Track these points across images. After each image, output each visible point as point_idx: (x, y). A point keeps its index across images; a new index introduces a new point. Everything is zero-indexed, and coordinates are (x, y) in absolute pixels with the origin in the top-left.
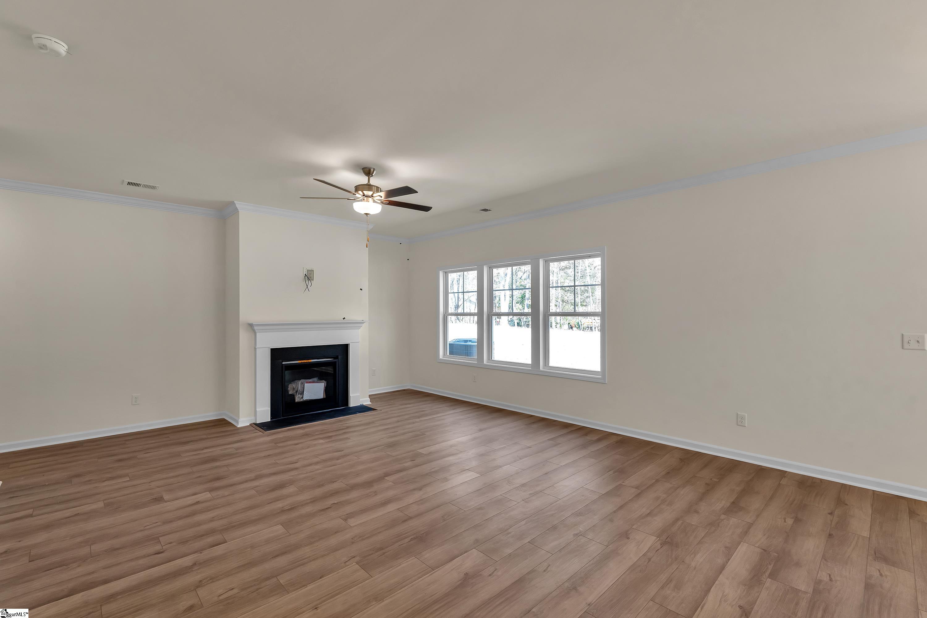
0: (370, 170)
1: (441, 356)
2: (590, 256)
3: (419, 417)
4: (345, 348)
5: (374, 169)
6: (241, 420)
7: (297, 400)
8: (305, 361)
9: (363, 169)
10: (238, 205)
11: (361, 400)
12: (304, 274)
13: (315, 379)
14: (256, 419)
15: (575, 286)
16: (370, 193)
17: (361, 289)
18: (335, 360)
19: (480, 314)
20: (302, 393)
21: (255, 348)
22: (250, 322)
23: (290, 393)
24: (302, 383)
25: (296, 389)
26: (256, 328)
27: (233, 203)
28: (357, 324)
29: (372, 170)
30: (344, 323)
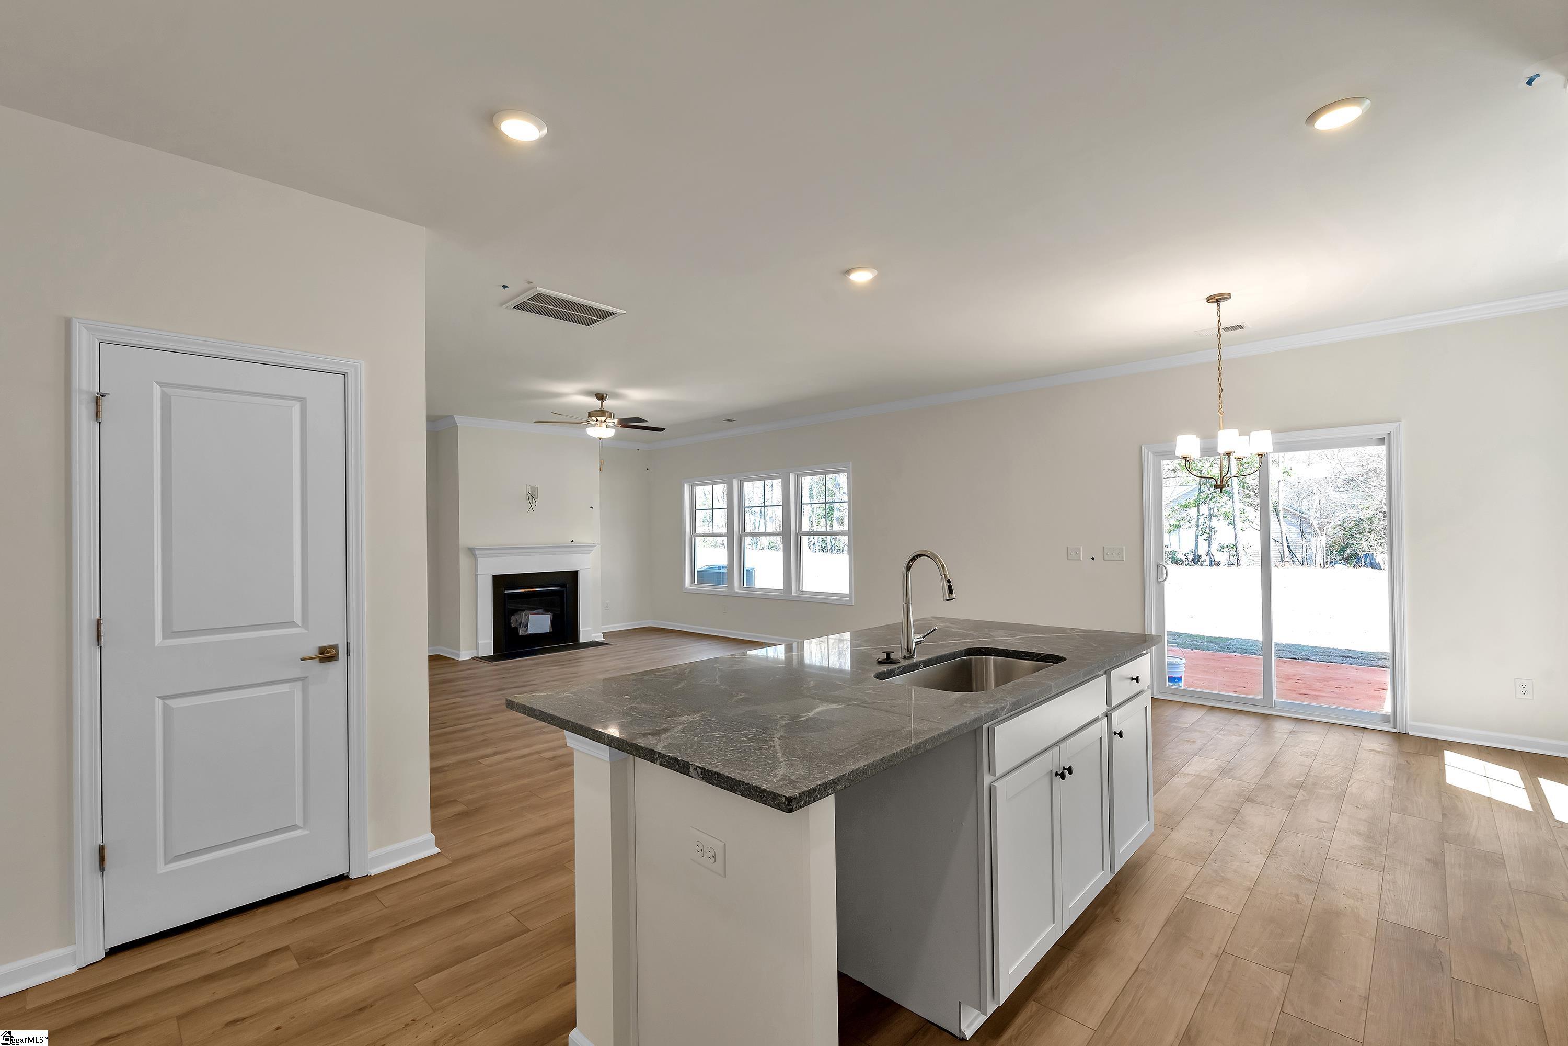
0: (603, 396)
1: (688, 586)
2: (839, 471)
3: (658, 649)
4: (574, 575)
5: (607, 395)
6: (462, 653)
7: (521, 633)
8: (529, 590)
9: (596, 394)
10: (458, 419)
11: (592, 635)
12: (528, 491)
13: (540, 611)
14: (478, 653)
15: (826, 503)
16: (603, 419)
17: (591, 507)
18: (563, 589)
19: (730, 534)
20: (526, 626)
21: (476, 575)
22: (471, 546)
23: (513, 625)
24: (526, 615)
25: (519, 621)
26: (477, 552)
27: (452, 417)
28: (586, 548)
29: (605, 396)
30: (573, 547)
